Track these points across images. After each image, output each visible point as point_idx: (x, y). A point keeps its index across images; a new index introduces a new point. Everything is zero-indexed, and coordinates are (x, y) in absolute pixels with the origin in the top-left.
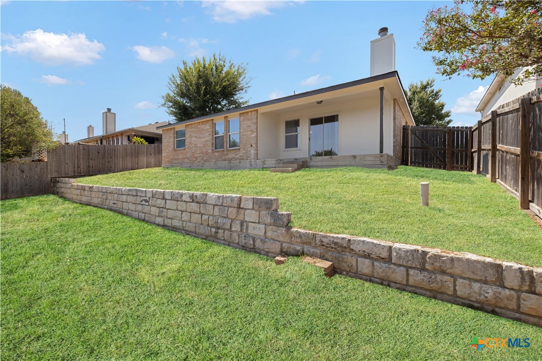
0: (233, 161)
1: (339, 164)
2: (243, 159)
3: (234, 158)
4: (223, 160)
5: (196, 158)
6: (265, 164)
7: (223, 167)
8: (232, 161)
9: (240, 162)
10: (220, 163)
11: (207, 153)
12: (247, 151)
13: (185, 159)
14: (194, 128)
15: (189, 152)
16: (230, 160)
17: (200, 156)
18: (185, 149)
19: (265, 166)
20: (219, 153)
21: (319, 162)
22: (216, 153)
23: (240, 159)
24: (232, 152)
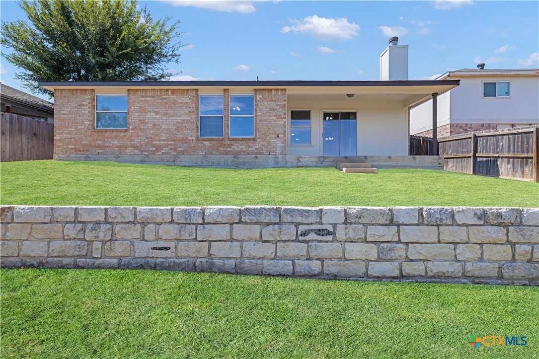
0: (243, 156)
1: (399, 165)
2: (262, 154)
3: (244, 151)
4: (221, 154)
5: (159, 148)
6: (300, 161)
7: (223, 163)
8: (240, 156)
9: (256, 158)
10: (215, 158)
11: (184, 141)
12: (269, 143)
13: (126, 147)
14: (153, 97)
15: (138, 136)
16: (236, 155)
17: (167, 145)
18: (126, 131)
19: (300, 164)
20: (214, 142)
21: (375, 161)
22: (206, 143)
23: (257, 154)
24: (241, 142)
